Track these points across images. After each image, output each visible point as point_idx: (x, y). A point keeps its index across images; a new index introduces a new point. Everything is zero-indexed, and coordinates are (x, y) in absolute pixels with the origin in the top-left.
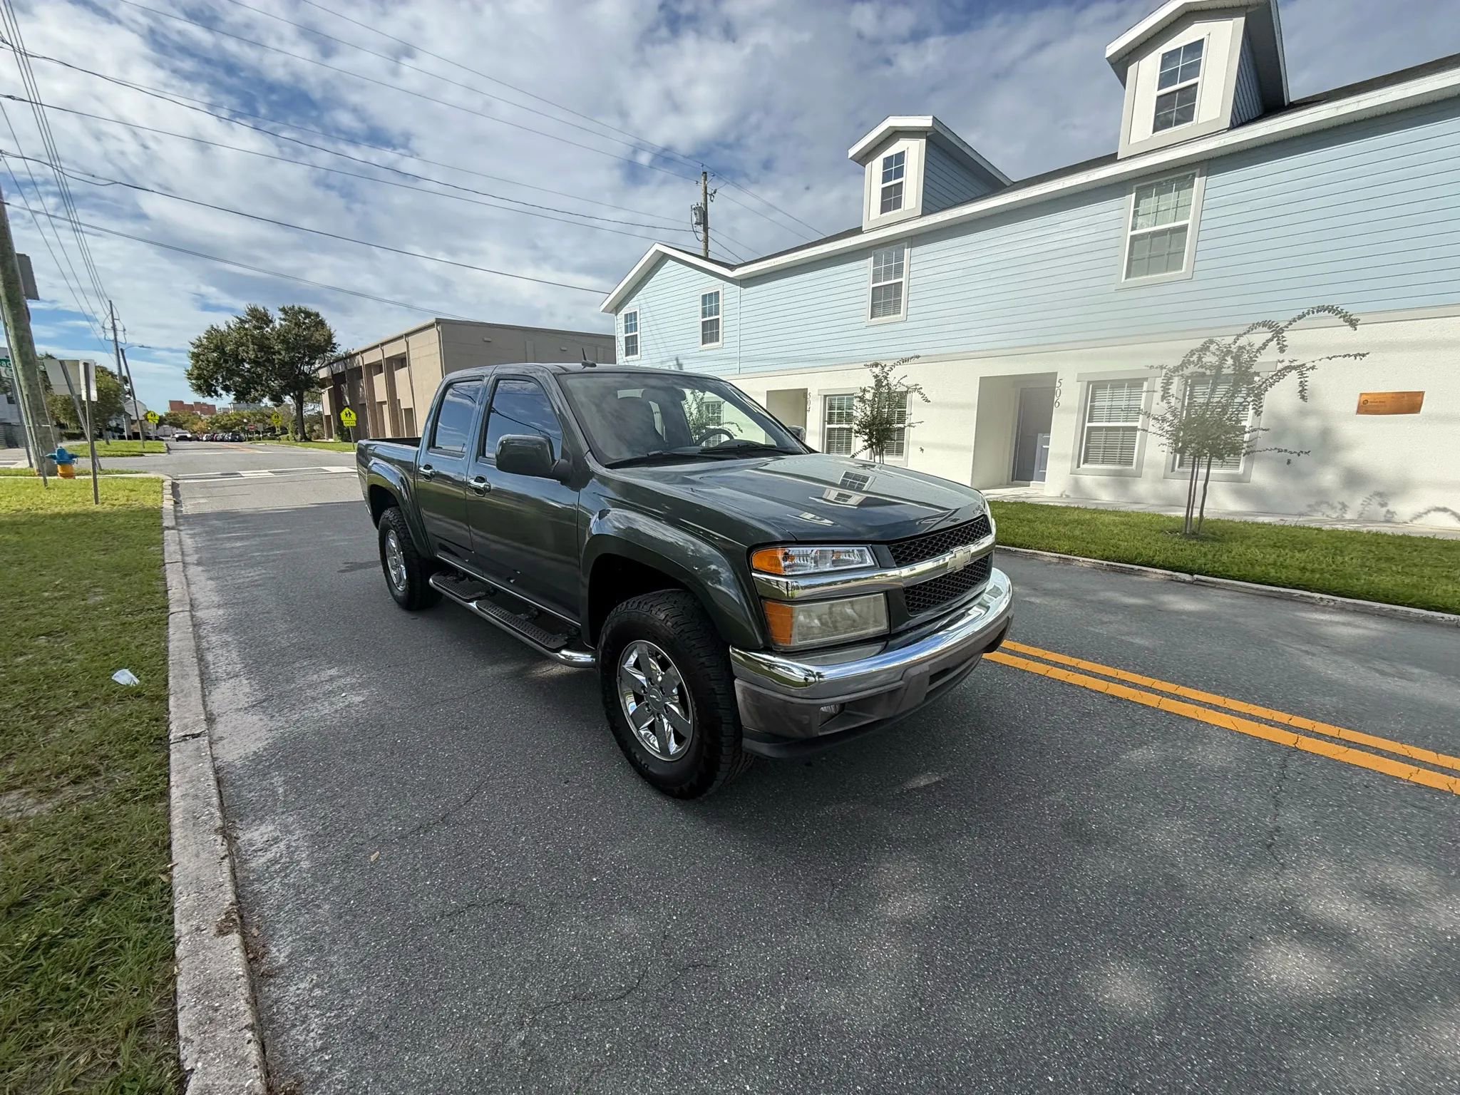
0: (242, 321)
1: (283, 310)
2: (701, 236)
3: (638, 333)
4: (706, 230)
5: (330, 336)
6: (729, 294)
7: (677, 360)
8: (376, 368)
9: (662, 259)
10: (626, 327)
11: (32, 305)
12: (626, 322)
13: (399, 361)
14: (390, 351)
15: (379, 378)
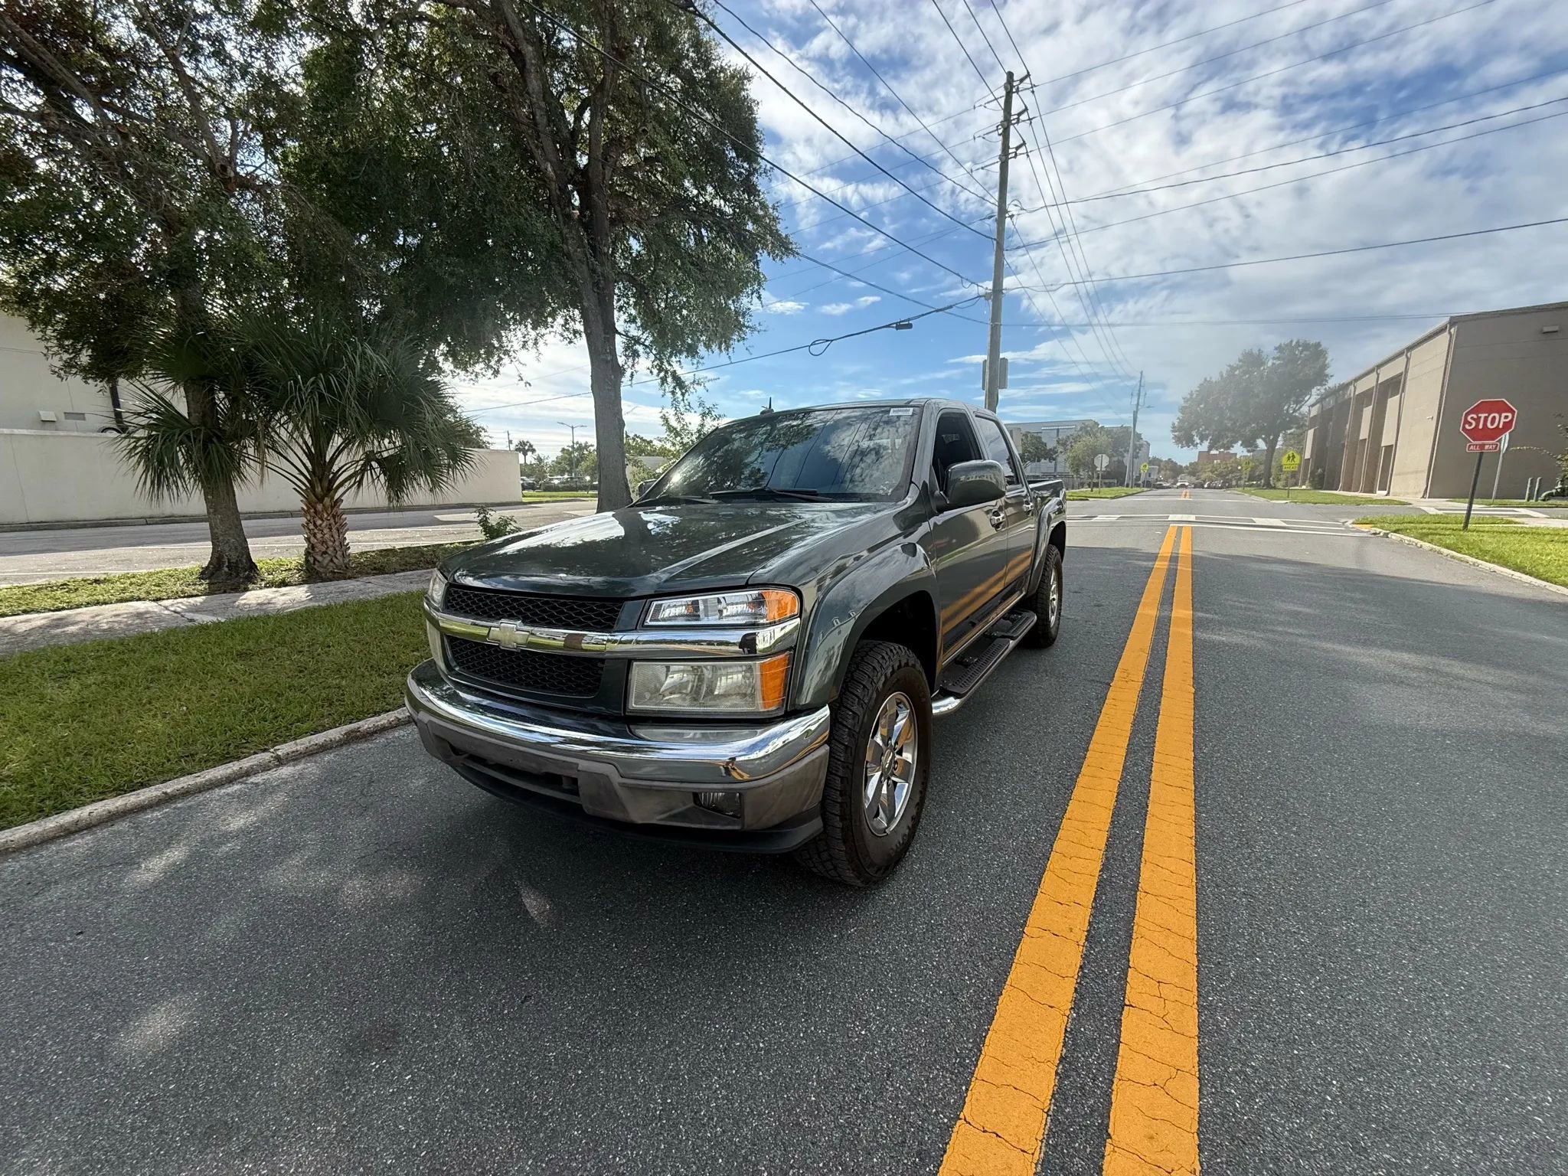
0: (1234, 369)
5: (1324, 367)
8: (1364, 398)
13: (1395, 385)
14: (1387, 373)
15: (1367, 412)
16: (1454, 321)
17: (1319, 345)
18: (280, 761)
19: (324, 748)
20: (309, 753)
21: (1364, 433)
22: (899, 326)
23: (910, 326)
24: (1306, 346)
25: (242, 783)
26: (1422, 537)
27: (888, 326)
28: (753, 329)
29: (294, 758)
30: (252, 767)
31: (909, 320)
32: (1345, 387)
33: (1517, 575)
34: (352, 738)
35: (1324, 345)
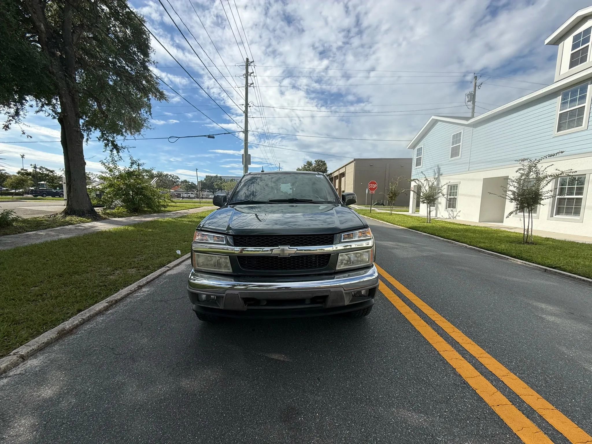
0: (305, 166)
1: (316, 161)
2: (471, 107)
3: (422, 156)
4: (474, 103)
5: (326, 168)
6: (466, 133)
7: (438, 166)
8: (336, 177)
9: (435, 122)
10: (417, 154)
11: (249, 166)
12: (417, 152)
13: (343, 175)
14: (341, 171)
15: (337, 181)
16: (355, 160)
17: (324, 162)
18: (23, 358)
19: (48, 344)
20: (41, 349)
21: (337, 187)
22: (209, 137)
23: (213, 137)
24: (322, 162)
25: (6, 377)
26: (364, 215)
27: (205, 136)
28: (147, 127)
29: (33, 354)
30: (7, 366)
31: (213, 135)
32: (331, 174)
33: (388, 223)
34: (63, 334)
35: (326, 162)
